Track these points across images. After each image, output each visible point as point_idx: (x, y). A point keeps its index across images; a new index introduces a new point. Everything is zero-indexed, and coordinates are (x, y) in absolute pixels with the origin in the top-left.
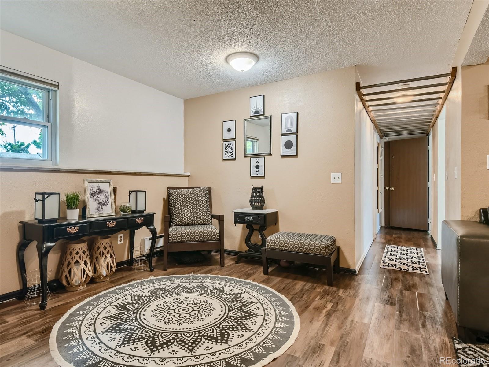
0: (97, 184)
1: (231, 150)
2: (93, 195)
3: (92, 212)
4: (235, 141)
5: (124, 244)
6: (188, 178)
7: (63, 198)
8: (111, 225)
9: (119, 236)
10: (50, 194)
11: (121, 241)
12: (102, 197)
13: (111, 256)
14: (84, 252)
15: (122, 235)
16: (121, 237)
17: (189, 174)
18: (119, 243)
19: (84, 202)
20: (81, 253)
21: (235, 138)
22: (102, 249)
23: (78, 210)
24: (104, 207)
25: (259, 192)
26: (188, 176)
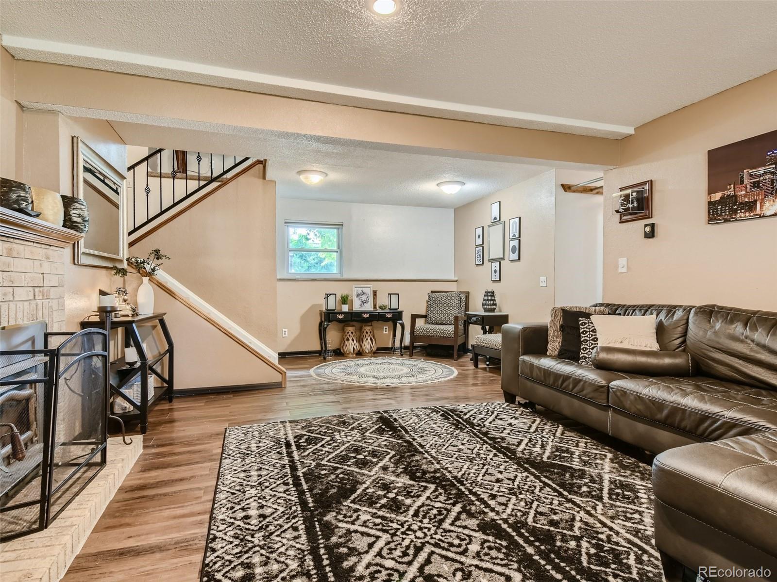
0: (361, 289)
1: (480, 256)
2: (358, 296)
3: (357, 307)
4: (483, 247)
5: (389, 334)
6: (456, 283)
7: (339, 297)
8: (366, 316)
9: (385, 327)
10: (331, 294)
11: (386, 331)
12: (364, 298)
13: (371, 339)
14: (352, 333)
15: (387, 327)
16: (386, 329)
17: (456, 279)
18: (384, 333)
19: (352, 301)
20: (350, 333)
21: (483, 244)
22: (365, 333)
23: (347, 305)
24: (365, 304)
25: (491, 296)
26: (456, 281)
